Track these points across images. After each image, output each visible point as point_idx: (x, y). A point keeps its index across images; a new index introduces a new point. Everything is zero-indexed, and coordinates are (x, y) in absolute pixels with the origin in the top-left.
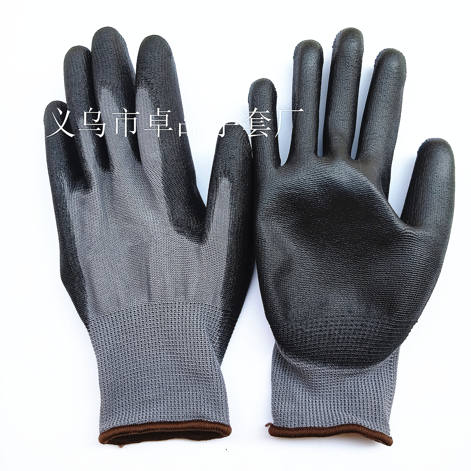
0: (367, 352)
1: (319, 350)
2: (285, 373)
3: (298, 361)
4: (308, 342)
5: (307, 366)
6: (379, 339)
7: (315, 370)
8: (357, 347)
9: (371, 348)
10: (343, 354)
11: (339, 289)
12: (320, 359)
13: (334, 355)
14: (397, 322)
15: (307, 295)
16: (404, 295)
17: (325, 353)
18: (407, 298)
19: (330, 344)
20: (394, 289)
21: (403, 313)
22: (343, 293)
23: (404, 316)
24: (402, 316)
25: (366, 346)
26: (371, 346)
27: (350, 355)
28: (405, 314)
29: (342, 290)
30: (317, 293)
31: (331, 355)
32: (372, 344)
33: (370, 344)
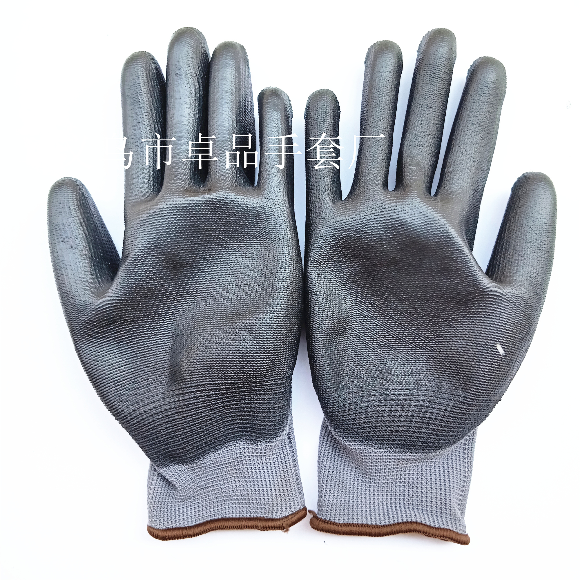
0: (435, 434)
1: (376, 428)
2: (335, 454)
3: (350, 441)
4: (362, 418)
5: (361, 448)
6: (450, 419)
7: (370, 452)
8: (422, 427)
9: (439, 429)
10: (405, 436)
11: (405, 355)
12: (376, 440)
13: (394, 435)
14: (473, 399)
15: (365, 360)
16: (484, 367)
17: (383, 433)
18: (487, 372)
19: (390, 422)
20: (472, 359)
21: (482, 390)
22: (410, 360)
23: (483, 393)
24: (480, 392)
25: (434, 427)
26: (440, 427)
27: (413, 436)
28: (485, 390)
29: (409, 357)
30: (378, 359)
31: (391, 435)
32: (441, 425)
33: (439, 425)
